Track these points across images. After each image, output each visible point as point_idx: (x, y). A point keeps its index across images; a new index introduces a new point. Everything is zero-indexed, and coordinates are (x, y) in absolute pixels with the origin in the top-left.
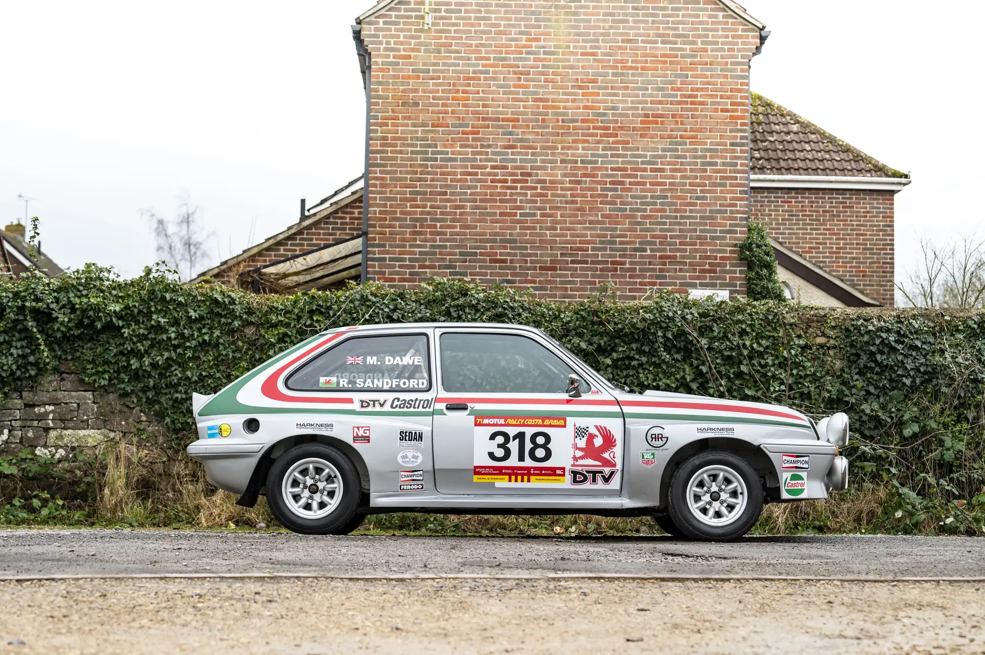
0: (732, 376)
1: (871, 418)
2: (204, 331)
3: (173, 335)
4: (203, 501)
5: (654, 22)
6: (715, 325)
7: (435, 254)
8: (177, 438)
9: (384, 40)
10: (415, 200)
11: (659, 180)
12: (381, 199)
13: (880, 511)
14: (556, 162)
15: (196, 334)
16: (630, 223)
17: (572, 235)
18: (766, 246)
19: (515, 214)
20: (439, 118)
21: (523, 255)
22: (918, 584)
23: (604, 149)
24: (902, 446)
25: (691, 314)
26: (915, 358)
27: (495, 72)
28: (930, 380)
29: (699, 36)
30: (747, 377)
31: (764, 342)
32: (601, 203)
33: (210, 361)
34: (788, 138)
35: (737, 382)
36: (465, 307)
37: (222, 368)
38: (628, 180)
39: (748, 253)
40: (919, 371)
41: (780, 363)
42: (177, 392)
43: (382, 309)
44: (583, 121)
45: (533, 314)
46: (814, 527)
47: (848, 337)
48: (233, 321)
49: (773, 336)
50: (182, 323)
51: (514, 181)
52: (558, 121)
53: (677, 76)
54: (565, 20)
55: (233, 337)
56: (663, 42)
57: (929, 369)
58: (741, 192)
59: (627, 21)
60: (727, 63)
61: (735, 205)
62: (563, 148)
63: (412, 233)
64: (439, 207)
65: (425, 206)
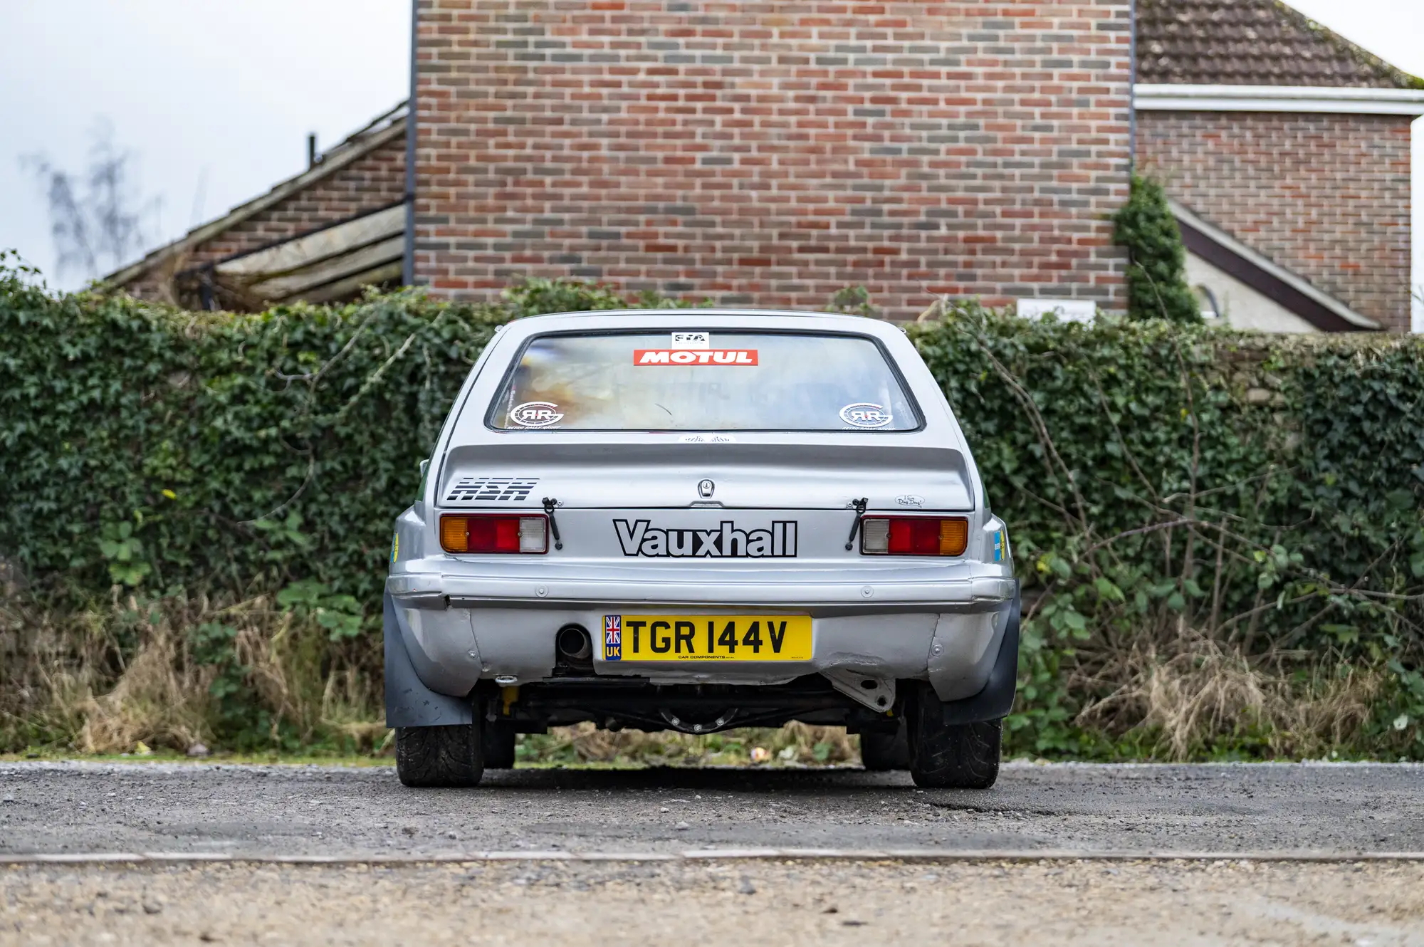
0: (1090, 463)
1: (1351, 540)
2: (91, 382)
3: (32, 391)
4: (91, 703)
6: (1058, 367)
7: (540, 235)
8: (42, 586)
10: (504, 133)
11: (964, 95)
12: (440, 132)
13: (1365, 717)
14: (767, 60)
15: (76, 388)
16: (909, 176)
17: (800, 200)
18: (1164, 217)
19: (692, 161)
21: (706, 237)
22: (1403, 866)
23: (860, 36)
24: (1410, 594)
25: (1013, 346)
30: (1118, 465)
31: (1150, 399)
32: (855, 138)
33: (102, 440)
34: (1215, 16)
35: (1101, 474)
37: (128, 453)
38: (904, 95)
39: (1129, 231)
41: (1181, 439)
42: (41, 497)
43: (427, 340)
46: (1243, 748)
47: (1309, 388)
48: (146, 363)
49: (1168, 389)
50: (50, 367)
51: (690, 98)
55: (147, 393)
58: (1119, 117)
61: (1106, 142)
62: (782, 35)
63: (500, 196)
64: (547, 147)
65: (522, 146)
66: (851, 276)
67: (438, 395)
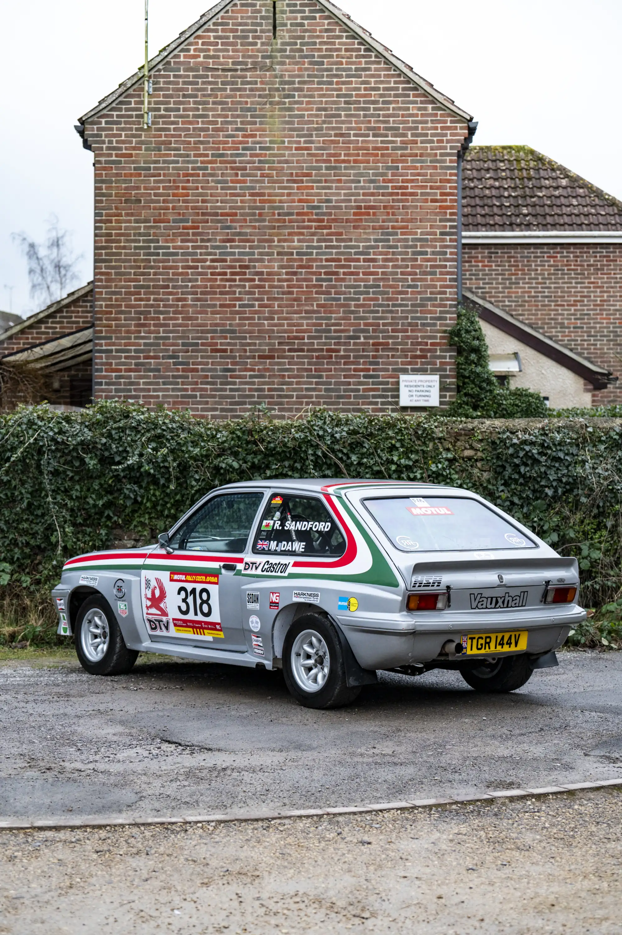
5: (365, 116)
7: (158, 345)
9: (107, 139)
10: (139, 293)
11: (372, 270)
12: (107, 293)
14: (272, 254)
16: (344, 312)
17: (289, 325)
18: (475, 331)
19: (235, 306)
20: (160, 213)
21: (242, 345)
23: (319, 241)
25: (341, 432)
26: (558, 469)
27: (213, 169)
28: (570, 491)
29: (410, 129)
31: (413, 456)
32: (317, 293)
36: (126, 429)
38: (342, 270)
39: (456, 339)
40: (561, 481)
43: (46, 433)
44: (298, 214)
45: (191, 434)
47: (495, 449)
49: (422, 450)
51: (232, 274)
52: (274, 214)
53: (388, 168)
54: (280, 116)
56: (374, 136)
57: (571, 480)
58: (451, 280)
59: (339, 116)
60: (436, 154)
61: (445, 293)
62: (279, 241)
63: (137, 325)
64: (162, 300)
65: (149, 300)
66: (315, 364)
67: (51, 461)
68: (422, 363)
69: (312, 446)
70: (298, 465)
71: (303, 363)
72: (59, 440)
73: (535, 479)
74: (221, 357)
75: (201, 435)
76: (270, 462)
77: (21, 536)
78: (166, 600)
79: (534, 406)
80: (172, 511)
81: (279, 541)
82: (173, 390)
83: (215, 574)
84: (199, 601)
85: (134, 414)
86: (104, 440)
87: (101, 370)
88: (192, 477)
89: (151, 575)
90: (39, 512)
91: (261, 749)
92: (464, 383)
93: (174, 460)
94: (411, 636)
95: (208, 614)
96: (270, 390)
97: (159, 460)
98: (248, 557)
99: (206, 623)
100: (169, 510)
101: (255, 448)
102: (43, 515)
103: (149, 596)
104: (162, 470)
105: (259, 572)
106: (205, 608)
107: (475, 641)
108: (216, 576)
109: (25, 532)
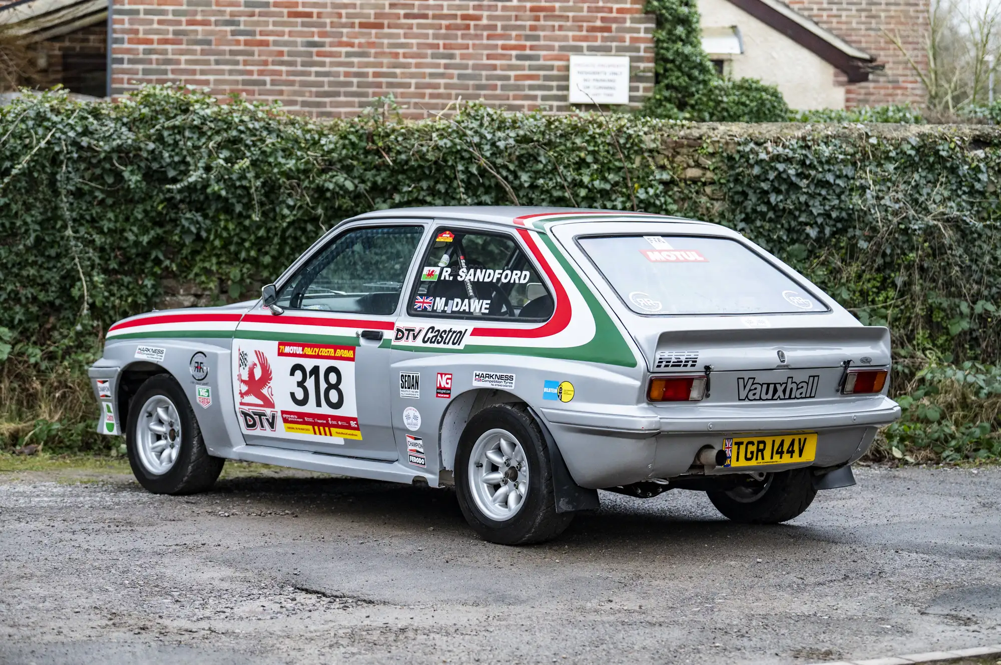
6: (542, 152)
7: (209, 4)
21: (334, 6)
26: (825, 198)
28: (844, 231)
31: (611, 177)
36: (184, 129)
39: (656, 4)
40: (829, 216)
43: (65, 133)
45: (282, 138)
47: (732, 168)
49: (625, 168)
57: (844, 214)
66: (445, 37)
67: (72, 176)
68: (604, 39)
69: (462, 158)
70: (441, 187)
71: (426, 36)
72: (84, 144)
73: (791, 212)
74: (304, 24)
75: (296, 141)
76: (399, 182)
77: (24, 287)
78: (272, 383)
79: (769, 106)
80: (253, 253)
81: (450, 298)
82: (231, 72)
83: (350, 345)
84: (323, 386)
85: (197, 106)
86: (151, 146)
87: (121, 41)
88: (284, 202)
89: (249, 346)
90: (52, 252)
91: (446, 602)
92: (666, 70)
93: (257, 177)
94: (654, 438)
95: (338, 405)
96: (376, 75)
97: (234, 176)
98: (401, 320)
99: (334, 418)
100: (248, 250)
101: (378, 161)
102: (58, 256)
103: (245, 377)
104: (239, 192)
105: (419, 342)
106: (334, 396)
107: (743, 448)
108: (353, 349)
109: (31, 282)
